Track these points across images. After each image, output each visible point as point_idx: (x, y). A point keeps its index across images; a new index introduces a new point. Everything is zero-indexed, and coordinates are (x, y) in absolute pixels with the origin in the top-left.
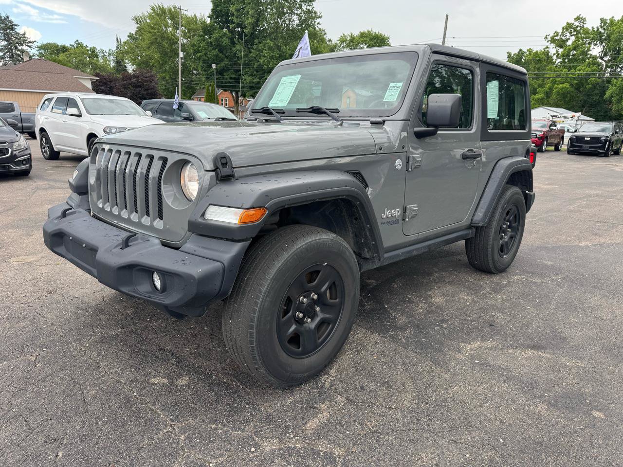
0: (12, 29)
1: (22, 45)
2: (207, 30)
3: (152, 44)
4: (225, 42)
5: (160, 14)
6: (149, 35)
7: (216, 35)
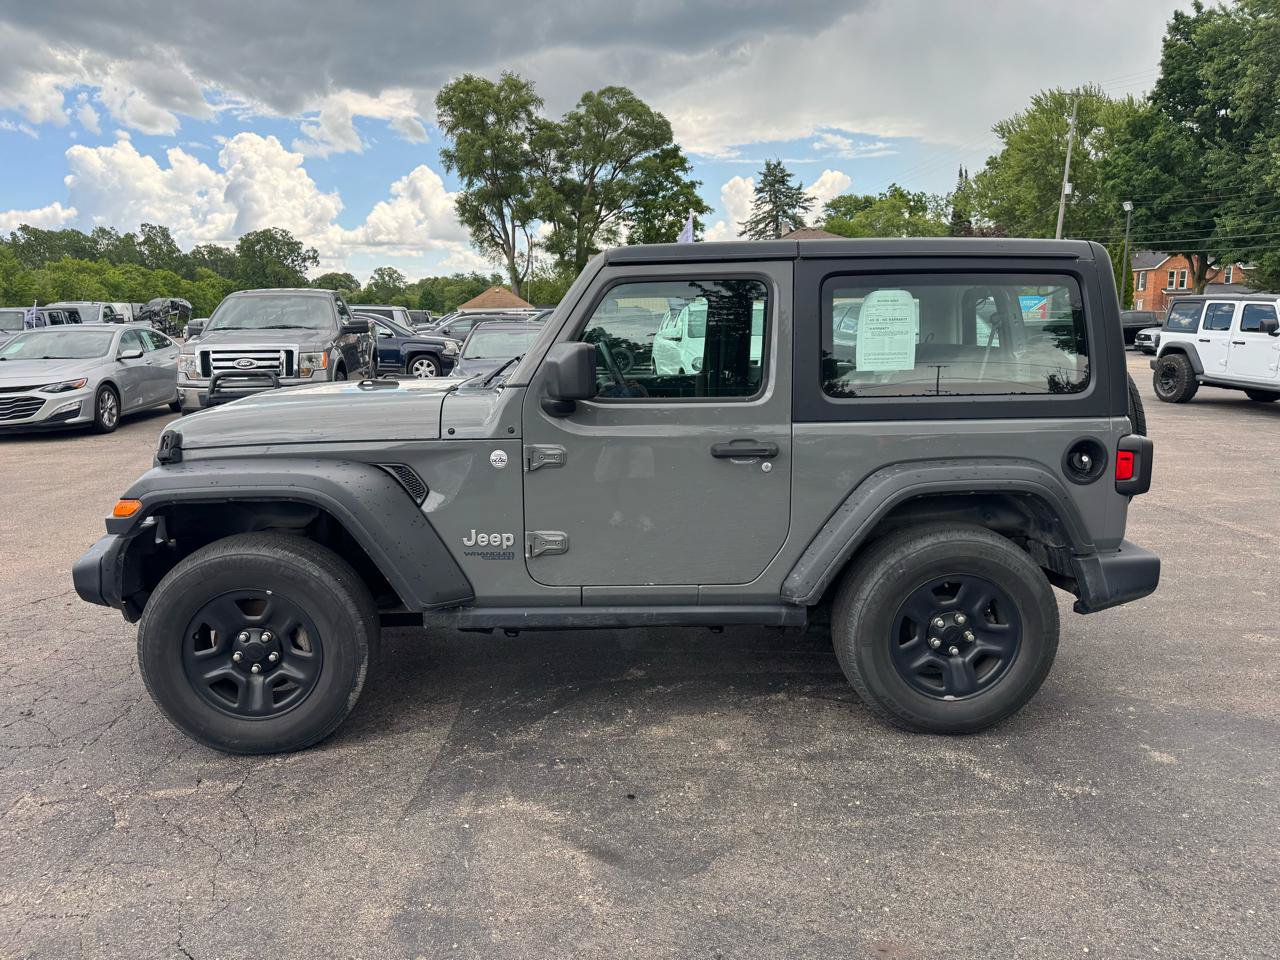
0: (783, 182)
1: (794, 207)
2: (1140, 127)
3: (1024, 172)
4: (1178, 148)
5: (1053, 108)
6: (1021, 155)
7: (1158, 135)
